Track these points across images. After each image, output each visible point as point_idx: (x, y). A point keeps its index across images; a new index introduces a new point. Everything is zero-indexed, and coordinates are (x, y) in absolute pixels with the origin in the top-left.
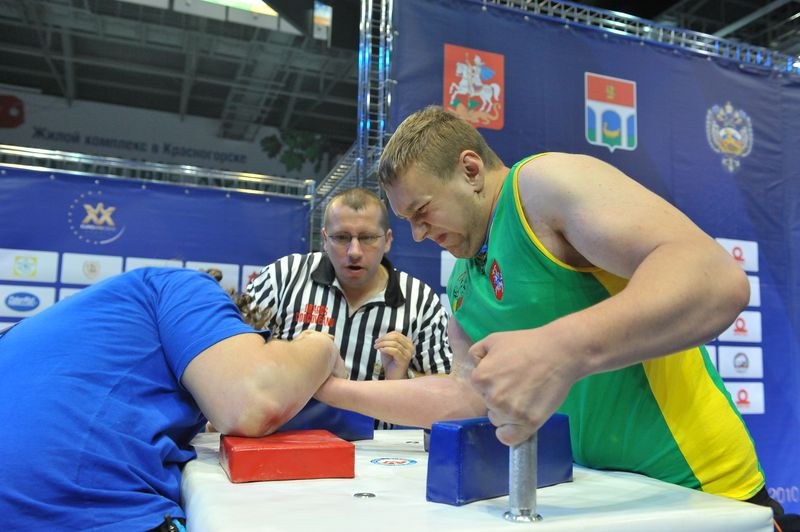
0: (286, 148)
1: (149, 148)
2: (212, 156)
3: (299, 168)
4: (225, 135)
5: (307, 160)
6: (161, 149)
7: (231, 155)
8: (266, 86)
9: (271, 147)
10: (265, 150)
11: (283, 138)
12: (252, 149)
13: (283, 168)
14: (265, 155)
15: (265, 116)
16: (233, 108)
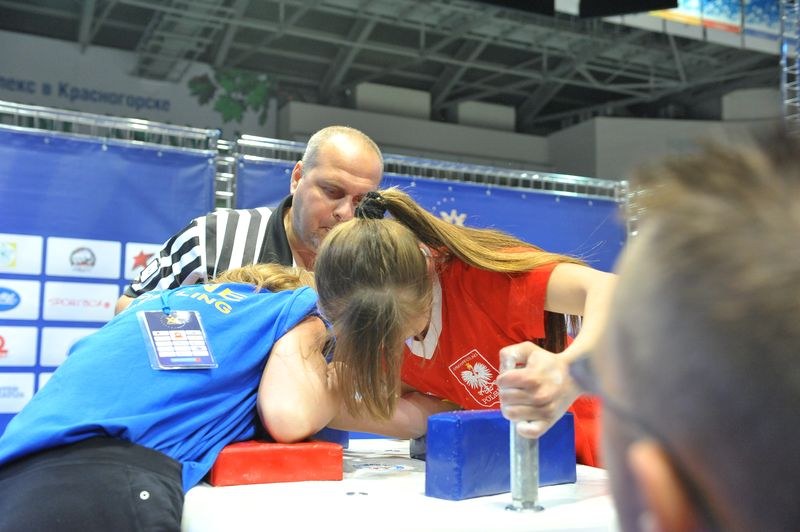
0: (221, 91)
1: (39, 89)
2: (124, 100)
3: (240, 120)
4: (141, 72)
5: (249, 108)
6: (55, 89)
7: (149, 99)
8: (209, 12)
9: (203, 91)
10: (194, 94)
11: (218, 77)
12: (178, 92)
13: (218, 117)
14: (195, 100)
15: (201, 50)
16: (162, 39)
